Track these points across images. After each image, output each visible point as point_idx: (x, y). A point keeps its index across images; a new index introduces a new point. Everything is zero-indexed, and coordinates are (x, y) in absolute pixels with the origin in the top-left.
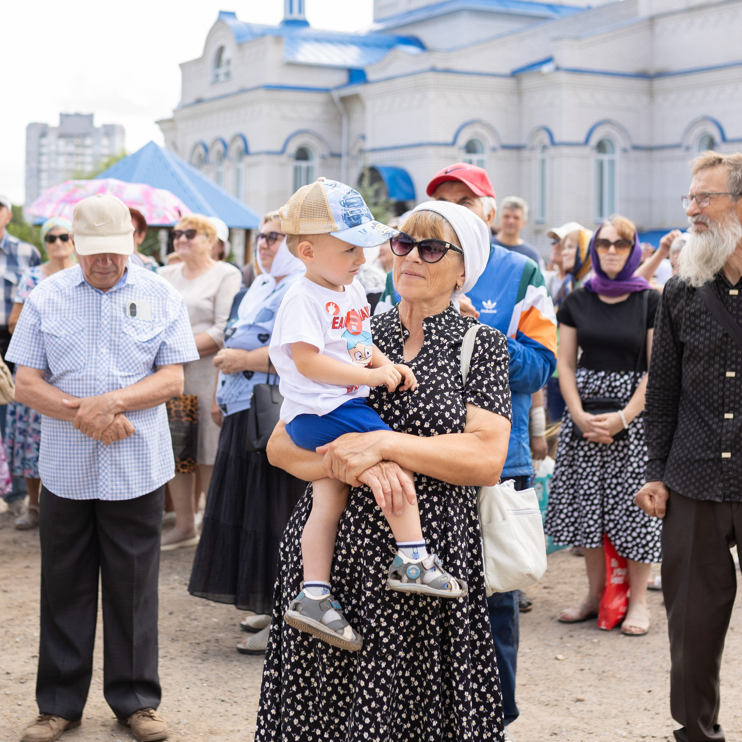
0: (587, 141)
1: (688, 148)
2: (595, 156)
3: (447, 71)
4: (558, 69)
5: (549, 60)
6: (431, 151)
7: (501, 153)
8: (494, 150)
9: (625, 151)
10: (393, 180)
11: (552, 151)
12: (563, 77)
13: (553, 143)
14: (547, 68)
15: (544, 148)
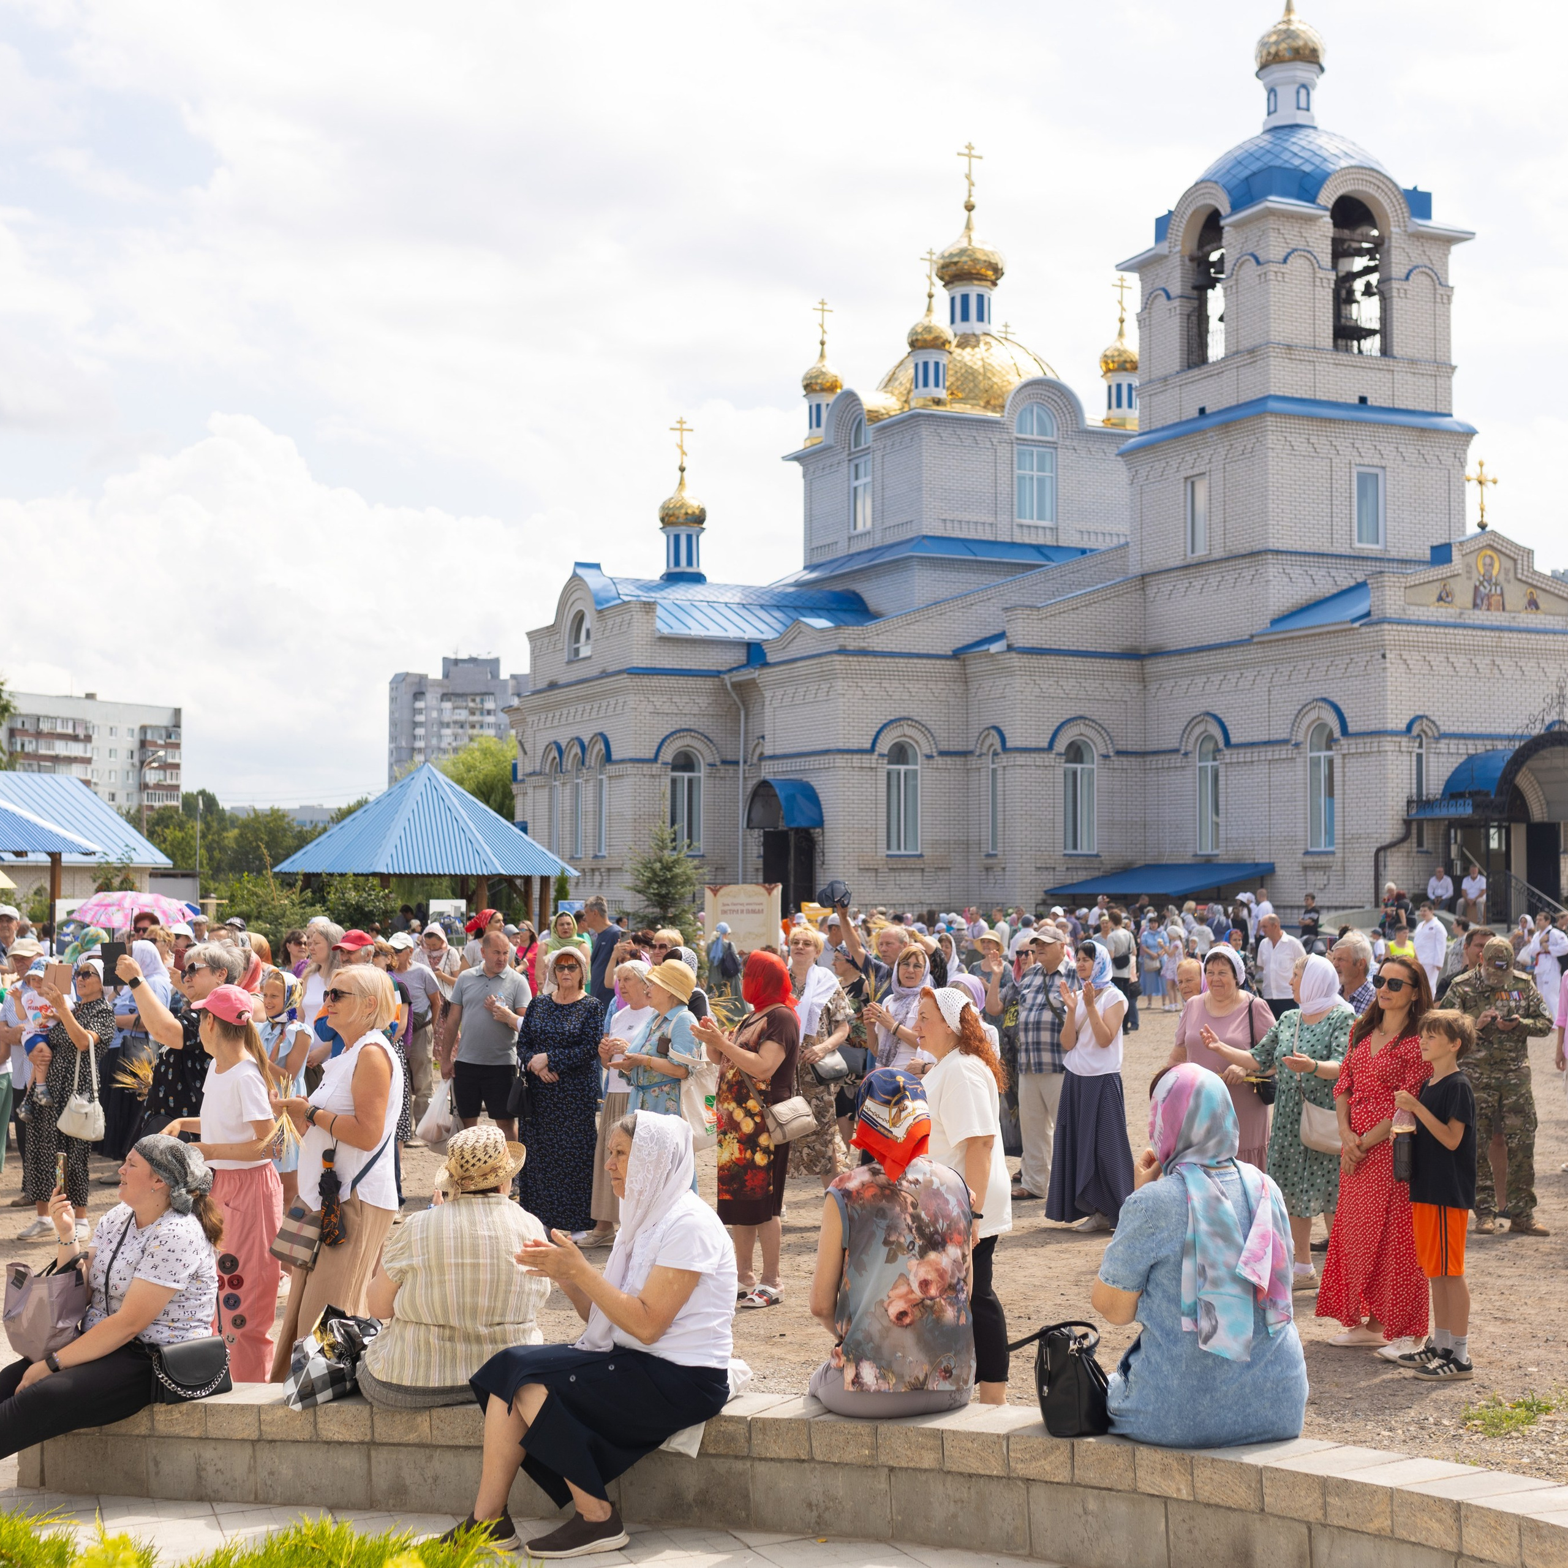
0: (1051, 747)
1: (1186, 754)
2: (1063, 766)
3: (863, 653)
4: (1010, 648)
5: (1001, 636)
6: (840, 760)
7: (939, 761)
8: (929, 757)
9: (1106, 757)
10: (791, 798)
11: (1004, 759)
12: (1016, 660)
13: (1005, 749)
14: (995, 648)
15: (995, 754)
